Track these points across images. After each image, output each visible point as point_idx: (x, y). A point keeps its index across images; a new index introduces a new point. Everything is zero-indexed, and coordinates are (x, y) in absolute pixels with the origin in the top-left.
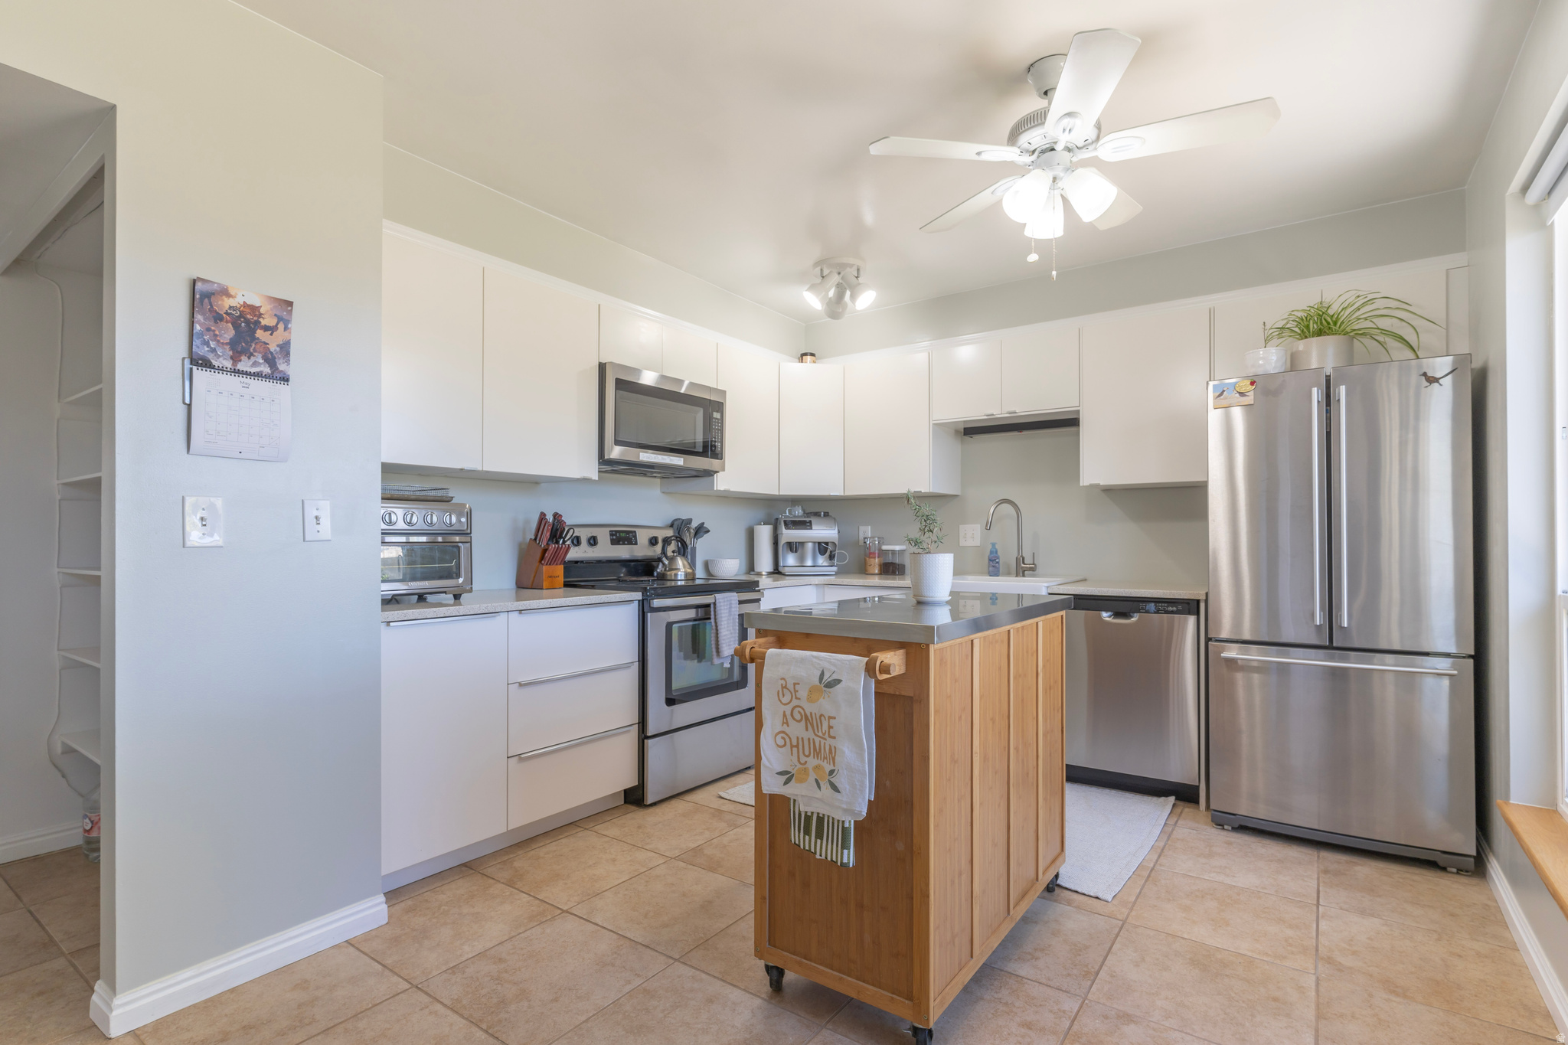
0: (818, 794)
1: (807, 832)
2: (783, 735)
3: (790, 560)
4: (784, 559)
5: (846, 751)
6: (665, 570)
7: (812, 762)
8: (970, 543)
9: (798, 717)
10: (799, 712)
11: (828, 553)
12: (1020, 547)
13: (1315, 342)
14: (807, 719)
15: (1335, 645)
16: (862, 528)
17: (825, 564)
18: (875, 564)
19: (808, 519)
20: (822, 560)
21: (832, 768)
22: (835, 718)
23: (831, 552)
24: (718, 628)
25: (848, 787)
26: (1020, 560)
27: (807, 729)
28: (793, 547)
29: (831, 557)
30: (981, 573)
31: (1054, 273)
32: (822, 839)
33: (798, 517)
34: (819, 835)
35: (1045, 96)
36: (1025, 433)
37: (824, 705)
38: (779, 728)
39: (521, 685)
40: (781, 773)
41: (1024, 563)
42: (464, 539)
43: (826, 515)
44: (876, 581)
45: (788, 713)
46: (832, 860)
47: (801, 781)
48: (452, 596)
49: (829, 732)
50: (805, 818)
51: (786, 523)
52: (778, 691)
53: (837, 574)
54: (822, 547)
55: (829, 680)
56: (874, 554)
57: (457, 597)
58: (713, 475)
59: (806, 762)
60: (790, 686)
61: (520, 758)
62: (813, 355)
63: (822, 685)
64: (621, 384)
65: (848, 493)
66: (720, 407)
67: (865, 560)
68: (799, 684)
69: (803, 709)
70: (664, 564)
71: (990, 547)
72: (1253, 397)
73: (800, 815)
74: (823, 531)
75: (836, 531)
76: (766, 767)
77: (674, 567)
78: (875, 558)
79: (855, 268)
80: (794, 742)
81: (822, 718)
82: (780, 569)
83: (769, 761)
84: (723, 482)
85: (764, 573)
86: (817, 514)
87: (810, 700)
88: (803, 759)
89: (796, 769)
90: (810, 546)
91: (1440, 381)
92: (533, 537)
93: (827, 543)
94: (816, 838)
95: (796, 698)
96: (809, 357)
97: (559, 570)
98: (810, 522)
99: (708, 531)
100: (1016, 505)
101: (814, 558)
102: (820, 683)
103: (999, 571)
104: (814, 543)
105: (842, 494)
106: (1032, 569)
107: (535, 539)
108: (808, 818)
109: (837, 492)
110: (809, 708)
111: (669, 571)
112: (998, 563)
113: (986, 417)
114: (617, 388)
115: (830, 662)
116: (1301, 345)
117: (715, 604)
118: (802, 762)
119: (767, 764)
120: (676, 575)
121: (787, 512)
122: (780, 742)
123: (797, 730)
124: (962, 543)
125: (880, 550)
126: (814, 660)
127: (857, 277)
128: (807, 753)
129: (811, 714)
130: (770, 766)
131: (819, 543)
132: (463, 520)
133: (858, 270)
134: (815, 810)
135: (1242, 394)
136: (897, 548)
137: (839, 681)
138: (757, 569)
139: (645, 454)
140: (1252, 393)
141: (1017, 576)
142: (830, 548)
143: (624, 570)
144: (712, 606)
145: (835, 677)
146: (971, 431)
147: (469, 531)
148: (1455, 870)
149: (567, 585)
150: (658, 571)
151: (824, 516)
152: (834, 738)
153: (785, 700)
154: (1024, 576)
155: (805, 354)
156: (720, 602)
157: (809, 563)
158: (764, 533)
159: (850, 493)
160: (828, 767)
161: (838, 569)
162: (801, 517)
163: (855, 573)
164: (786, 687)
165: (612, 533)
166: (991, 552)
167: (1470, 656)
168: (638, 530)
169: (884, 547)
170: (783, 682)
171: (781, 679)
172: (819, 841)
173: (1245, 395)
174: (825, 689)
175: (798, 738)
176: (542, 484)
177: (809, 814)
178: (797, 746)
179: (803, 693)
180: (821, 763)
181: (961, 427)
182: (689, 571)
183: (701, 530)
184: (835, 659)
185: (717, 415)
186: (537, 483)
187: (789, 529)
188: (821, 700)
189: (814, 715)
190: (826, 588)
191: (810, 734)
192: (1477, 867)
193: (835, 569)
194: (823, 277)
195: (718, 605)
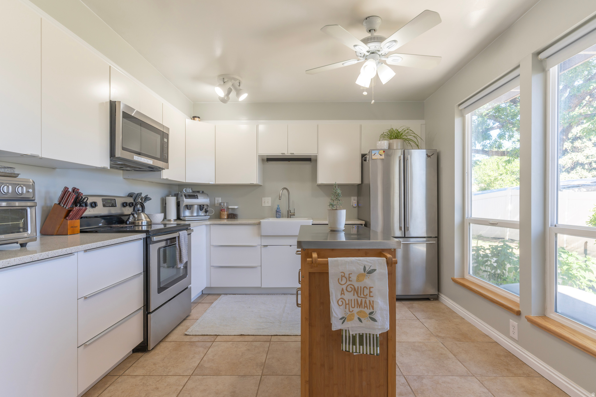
0: (362, 325)
1: (354, 343)
2: (341, 300)
3: (187, 213)
4: (184, 213)
5: (379, 301)
6: (135, 220)
7: (356, 310)
8: (267, 205)
9: (349, 289)
10: (351, 287)
11: (204, 210)
12: (289, 207)
13: (395, 140)
14: (355, 291)
15: (406, 236)
16: (216, 199)
17: (203, 215)
18: (225, 214)
19: (195, 194)
20: (202, 213)
21: (371, 310)
22: (373, 287)
23: (206, 209)
24: (181, 249)
25: (380, 318)
26: (289, 211)
27: (354, 295)
28: (189, 207)
29: (206, 211)
30: (274, 217)
31: (373, 101)
32: (363, 345)
33: (189, 193)
34: (361, 343)
35: (370, 32)
36: (291, 162)
37: (368, 281)
38: (339, 297)
39: (86, 298)
40: (341, 319)
41: (290, 213)
42: (29, 204)
43: (203, 192)
44: (225, 221)
45: (345, 289)
46: (370, 354)
47: (351, 320)
48: (18, 245)
49: (370, 294)
50: (352, 337)
51: (185, 195)
52: (339, 279)
53: (210, 219)
54: (201, 207)
55: (369, 270)
56: (225, 210)
57: (23, 245)
58: (161, 171)
59: (353, 311)
60: (347, 276)
61: (85, 345)
62: (199, 118)
63: (366, 273)
64: (126, 116)
65: (217, 183)
66: (167, 136)
67: (220, 213)
68: (351, 274)
69: (353, 286)
70: (134, 217)
71: (277, 206)
72: (384, 156)
73: (349, 337)
74: (202, 200)
75: (208, 200)
76: (335, 317)
77: (140, 219)
78: (225, 212)
79: (238, 81)
80: (347, 302)
81: (365, 288)
82: (181, 218)
83: (337, 314)
84: (166, 175)
85: (172, 220)
86: (198, 192)
87: (358, 280)
88: (351, 309)
89: (347, 315)
90: (196, 206)
91: (431, 157)
92: (57, 203)
93: (204, 205)
94: (360, 345)
95: (349, 281)
96: (197, 118)
97: (77, 222)
98: (197, 195)
99: (151, 199)
100: (288, 190)
101: (198, 212)
102: (365, 272)
103: (280, 216)
104: (198, 205)
105: (215, 183)
106: (294, 215)
107: (59, 204)
108: (354, 337)
109: (212, 182)
110: (356, 285)
111: (137, 221)
112: (280, 213)
113: (281, 155)
114: (123, 117)
115: (367, 262)
116: (391, 141)
117: (179, 237)
118: (351, 311)
119: (336, 316)
120: (142, 223)
121: (184, 190)
122: (340, 303)
123: (349, 296)
124: (263, 205)
125: (228, 208)
126: (358, 261)
127: (239, 86)
128: (353, 306)
129: (358, 287)
130: (337, 317)
131: (200, 205)
132: (31, 190)
133: (239, 83)
134: (357, 333)
135: (381, 155)
136: (236, 207)
137: (375, 270)
138: (168, 218)
139: (136, 157)
140: (383, 155)
141: (288, 218)
142: (205, 207)
143: (103, 221)
144: (177, 238)
145: (372, 268)
146: (270, 159)
147: (34, 199)
148: (432, 299)
149: (82, 232)
150: (130, 221)
151: (202, 193)
152: (373, 297)
153: (343, 282)
154: (290, 218)
155: (196, 117)
156: (181, 236)
157: (195, 214)
158: (172, 202)
159: (219, 182)
160: (368, 311)
161: (210, 217)
162: (191, 193)
163: (218, 218)
164: (344, 276)
165: (103, 200)
166: (277, 209)
167: (436, 237)
168: (116, 199)
169: (230, 207)
170: (343, 274)
171: (341, 273)
172: (361, 347)
173: (382, 156)
174: (367, 274)
175: (349, 300)
176: (57, 170)
177: (354, 335)
178: (349, 304)
179: (354, 278)
180: (363, 309)
181: (266, 158)
182: (148, 220)
183: (147, 199)
184: (368, 260)
185: (166, 140)
186: (54, 168)
187: (187, 198)
188: (365, 280)
189: (359, 288)
190: (211, 226)
191: (356, 297)
192: (435, 298)
193: (209, 217)
194: (224, 82)
195: (180, 237)
